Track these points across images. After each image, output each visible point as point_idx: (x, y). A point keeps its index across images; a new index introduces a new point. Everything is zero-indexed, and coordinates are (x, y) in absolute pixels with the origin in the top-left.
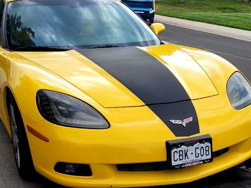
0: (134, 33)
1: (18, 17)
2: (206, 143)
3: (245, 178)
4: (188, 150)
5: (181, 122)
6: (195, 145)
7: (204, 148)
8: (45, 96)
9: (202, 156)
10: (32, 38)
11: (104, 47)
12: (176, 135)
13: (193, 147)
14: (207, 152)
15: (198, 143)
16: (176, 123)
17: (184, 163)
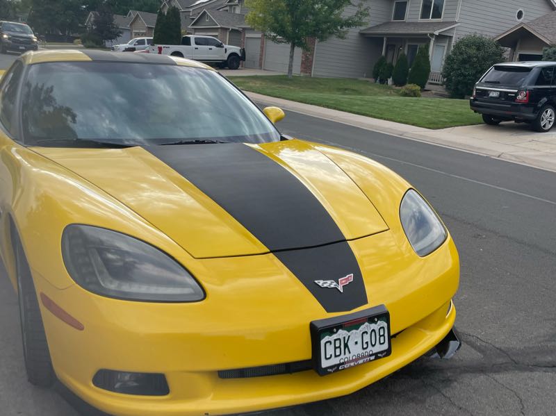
0: (235, 120)
1: (48, 88)
2: (379, 322)
3: (433, 368)
4: (349, 337)
5: (335, 284)
6: (362, 327)
7: (377, 332)
8: (82, 235)
9: (373, 346)
10: (71, 125)
11: (191, 143)
12: (328, 311)
13: (358, 331)
14: (382, 338)
15: (366, 324)
16: (325, 285)
17: (342, 361)
